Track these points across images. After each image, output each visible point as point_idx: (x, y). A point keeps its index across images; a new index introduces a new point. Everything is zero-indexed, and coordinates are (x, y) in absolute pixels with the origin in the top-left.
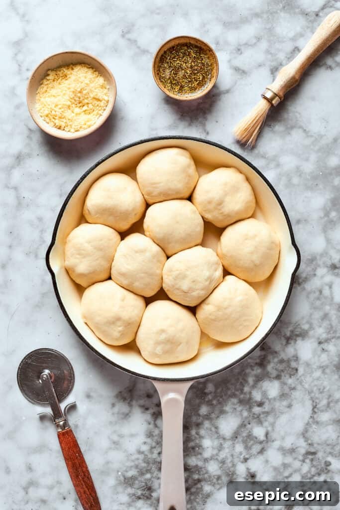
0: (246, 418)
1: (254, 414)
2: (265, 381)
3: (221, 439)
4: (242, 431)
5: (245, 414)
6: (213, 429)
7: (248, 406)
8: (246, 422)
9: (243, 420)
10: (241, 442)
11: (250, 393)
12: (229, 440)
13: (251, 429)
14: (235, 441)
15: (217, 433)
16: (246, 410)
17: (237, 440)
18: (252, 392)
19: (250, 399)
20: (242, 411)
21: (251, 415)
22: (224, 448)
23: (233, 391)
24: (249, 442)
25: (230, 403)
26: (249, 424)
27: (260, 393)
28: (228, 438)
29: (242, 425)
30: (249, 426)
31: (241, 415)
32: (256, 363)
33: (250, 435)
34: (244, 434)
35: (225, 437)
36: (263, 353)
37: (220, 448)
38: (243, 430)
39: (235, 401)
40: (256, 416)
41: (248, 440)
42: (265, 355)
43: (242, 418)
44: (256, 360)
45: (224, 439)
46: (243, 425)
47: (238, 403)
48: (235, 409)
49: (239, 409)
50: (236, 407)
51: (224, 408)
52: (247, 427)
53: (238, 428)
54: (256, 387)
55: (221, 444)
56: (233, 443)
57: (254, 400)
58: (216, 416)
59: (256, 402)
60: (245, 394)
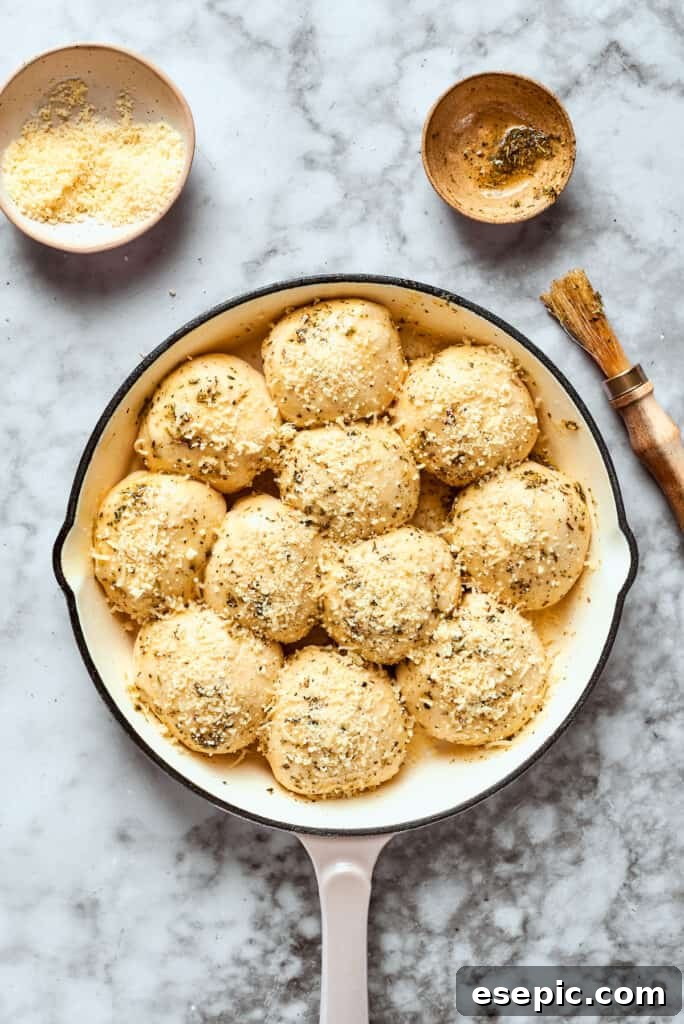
10: (467, 940)
12: (439, 934)
14: (453, 936)
17: (457, 937)
22: (430, 953)
24: (485, 941)
28: (438, 931)
33: (487, 925)
34: (475, 923)
37: (421, 952)
41: (483, 936)
52: (480, 907)
55: (423, 945)
56: (450, 943)
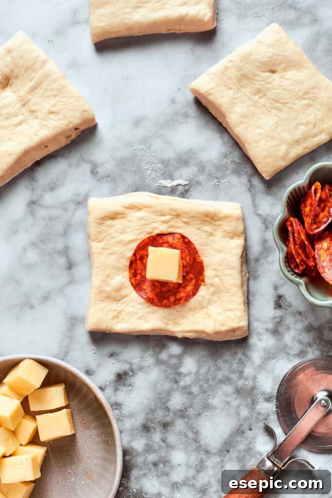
0: (246, 419)
1: (259, 413)
2: (279, 359)
3: (202, 453)
4: (237, 442)
5: (245, 412)
6: (190, 435)
7: (249, 400)
8: (245, 427)
9: (239, 424)
11: (255, 378)
13: (254, 438)
15: (196, 441)
16: (247, 405)
18: (258, 376)
19: (254, 388)
20: (238, 407)
21: (255, 416)
23: (227, 373)
25: (220, 393)
26: (251, 430)
27: (270, 379)
29: (238, 430)
30: (249, 434)
31: (238, 414)
32: (267, 330)
35: (209, 448)
36: (279, 313)
38: (239, 439)
39: (228, 389)
40: (262, 418)
42: (281, 317)
43: (239, 419)
44: (266, 323)
45: (207, 452)
46: (239, 432)
48: (228, 403)
49: (235, 403)
50: (229, 400)
51: (210, 401)
53: (230, 435)
54: (264, 369)
57: (259, 390)
58: (197, 413)
59: (263, 393)
60: (246, 379)
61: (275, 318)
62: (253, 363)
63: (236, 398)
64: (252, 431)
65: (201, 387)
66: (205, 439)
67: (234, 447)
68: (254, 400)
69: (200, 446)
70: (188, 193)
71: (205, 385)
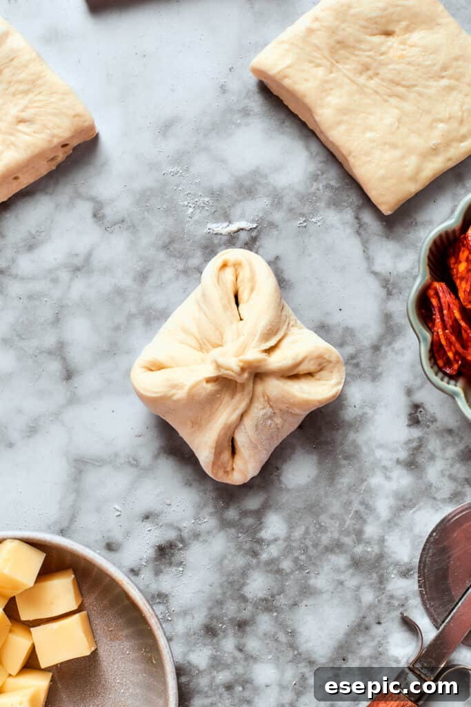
0: (371, 607)
1: (392, 597)
2: (419, 509)
3: (303, 664)
4: (359, 644)
5: (368, 596)
6: (283, 638)
8: (370, 620)
9: (361, 615)
11: (382, 540)
13: (385, 637)
15: (292, 646)
16: (371, 585)
18: (386, 537)
19: (381, 557)
20: (358, 588)
21: (385, 601)
23: (336, 535)
25: (327, 568)
26: (379, 623)
27: (407, 542)
29: (359, 625)
30: (377, 630)
31: (358, 599)
32: (398, 462)
35: (314, 657)
36: (416, 433)
38: (360, 640)
39: (341, 560)
40: (396, 603)
42: (420, 439)
43: (360, 608)
44: (396, 450)
45: (311, 663)
46: (361, 628)
47: (349, 567)
48: (341, 583)
49: (352, 582)
50: (342, 577)
51: (312, 582)
53: (347, 635)
54: (397, 525)
57: (390, 560)
58: (291, 602)
59: (397, 564)
60: (368, 543)
61: (409, 441)
62: (378, 518)
63: (353, 575)
64: (383, 625)
65: (296, 560)
66: (306, 642)
67: (353, 653)
68: (382, 575)
69: (300, 654)
70: (257, 243)
71: (303, 557)
